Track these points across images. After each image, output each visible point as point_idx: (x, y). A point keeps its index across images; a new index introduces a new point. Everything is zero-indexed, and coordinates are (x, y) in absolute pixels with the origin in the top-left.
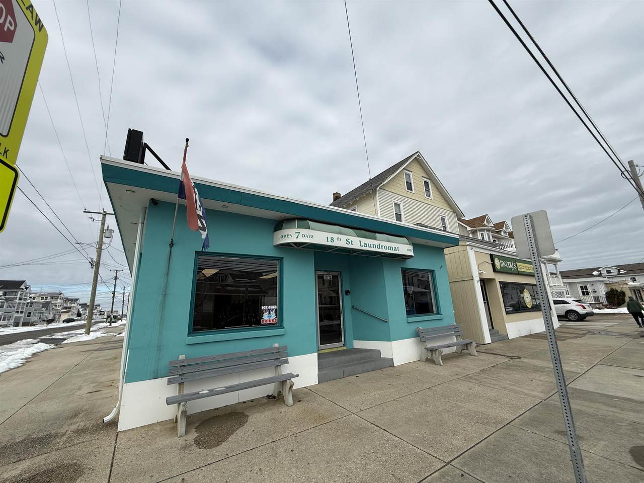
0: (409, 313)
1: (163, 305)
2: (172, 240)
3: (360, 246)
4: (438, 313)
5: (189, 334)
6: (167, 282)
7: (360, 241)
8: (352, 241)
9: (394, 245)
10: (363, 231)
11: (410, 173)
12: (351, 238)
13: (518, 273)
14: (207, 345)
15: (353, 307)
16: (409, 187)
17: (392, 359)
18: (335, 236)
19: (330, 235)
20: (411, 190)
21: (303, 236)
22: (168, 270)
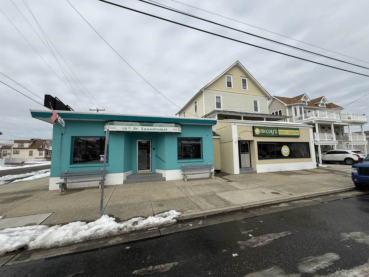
0: (179, 159)
1: (61, 155)
2: (62, 133)
3: (142, 130)
4: (202, 159)
5: (71, 164)
6: (61, 147)
7: (142, 128)
8: (137, 128)
9: (163, 128)
10: (146, 123)
11: (231, 76)
12: (136, 127)
13: (279, 136)
14: (79, 168)
15: (156, 155)
16: (229, 84)
17: (165, 178)
18: (127, 127)
19: (124, 127)
20: (231, 86)
21: (111, 128)
22: (62, 143)
